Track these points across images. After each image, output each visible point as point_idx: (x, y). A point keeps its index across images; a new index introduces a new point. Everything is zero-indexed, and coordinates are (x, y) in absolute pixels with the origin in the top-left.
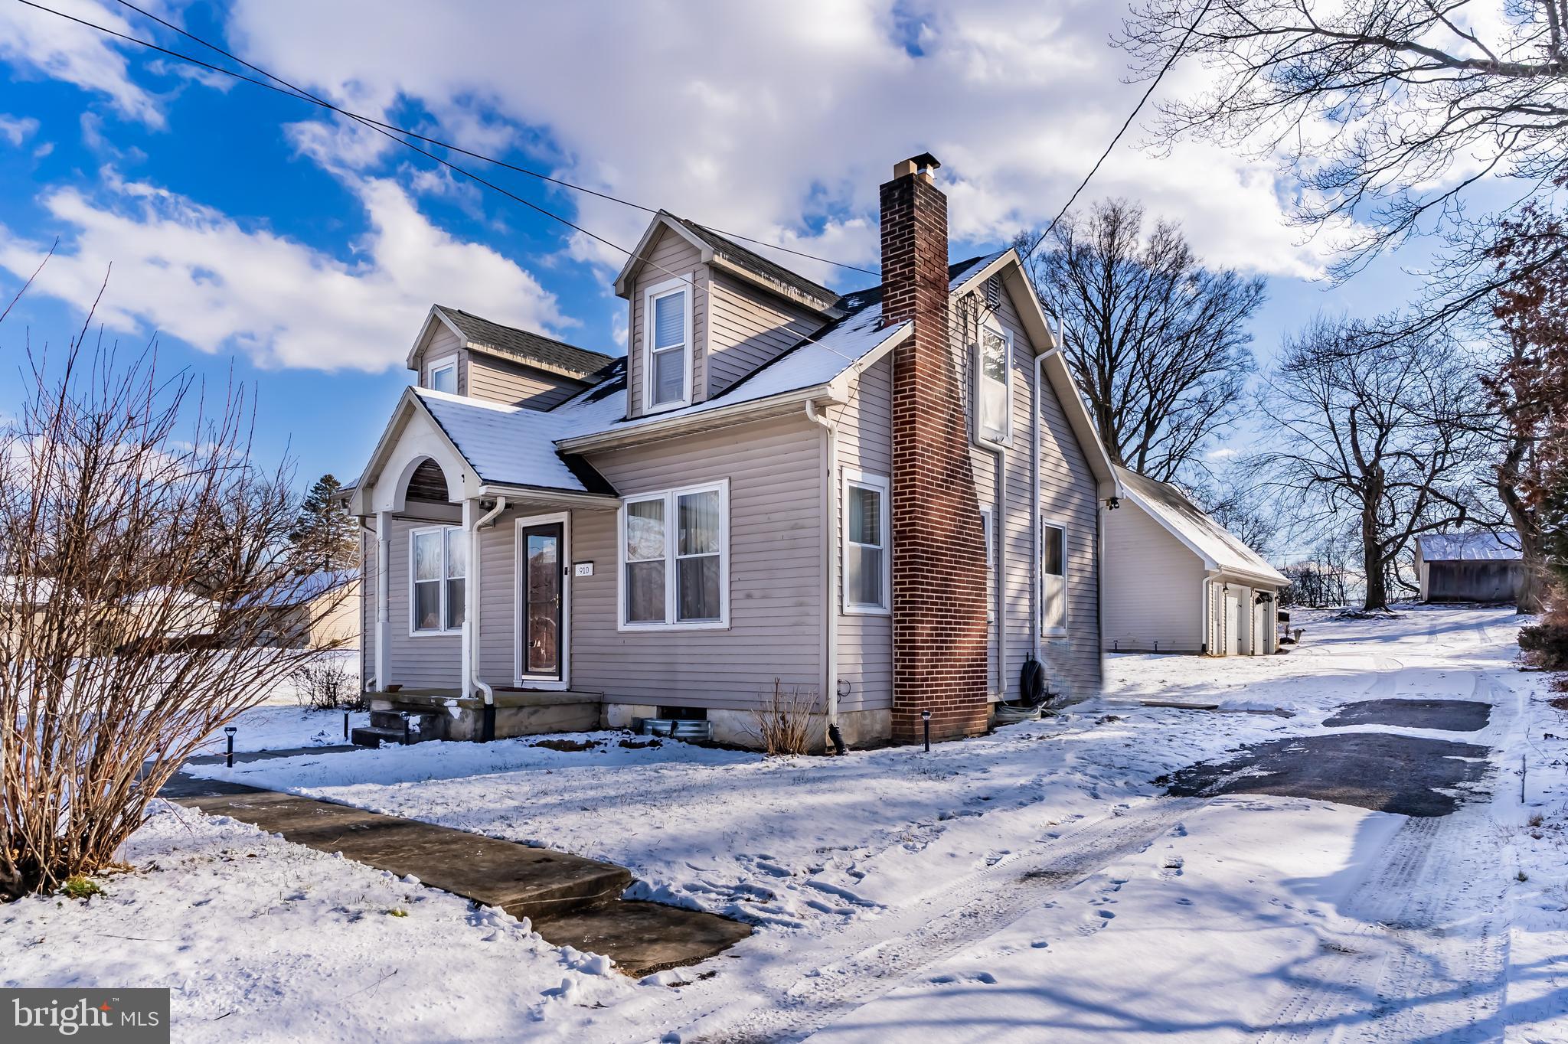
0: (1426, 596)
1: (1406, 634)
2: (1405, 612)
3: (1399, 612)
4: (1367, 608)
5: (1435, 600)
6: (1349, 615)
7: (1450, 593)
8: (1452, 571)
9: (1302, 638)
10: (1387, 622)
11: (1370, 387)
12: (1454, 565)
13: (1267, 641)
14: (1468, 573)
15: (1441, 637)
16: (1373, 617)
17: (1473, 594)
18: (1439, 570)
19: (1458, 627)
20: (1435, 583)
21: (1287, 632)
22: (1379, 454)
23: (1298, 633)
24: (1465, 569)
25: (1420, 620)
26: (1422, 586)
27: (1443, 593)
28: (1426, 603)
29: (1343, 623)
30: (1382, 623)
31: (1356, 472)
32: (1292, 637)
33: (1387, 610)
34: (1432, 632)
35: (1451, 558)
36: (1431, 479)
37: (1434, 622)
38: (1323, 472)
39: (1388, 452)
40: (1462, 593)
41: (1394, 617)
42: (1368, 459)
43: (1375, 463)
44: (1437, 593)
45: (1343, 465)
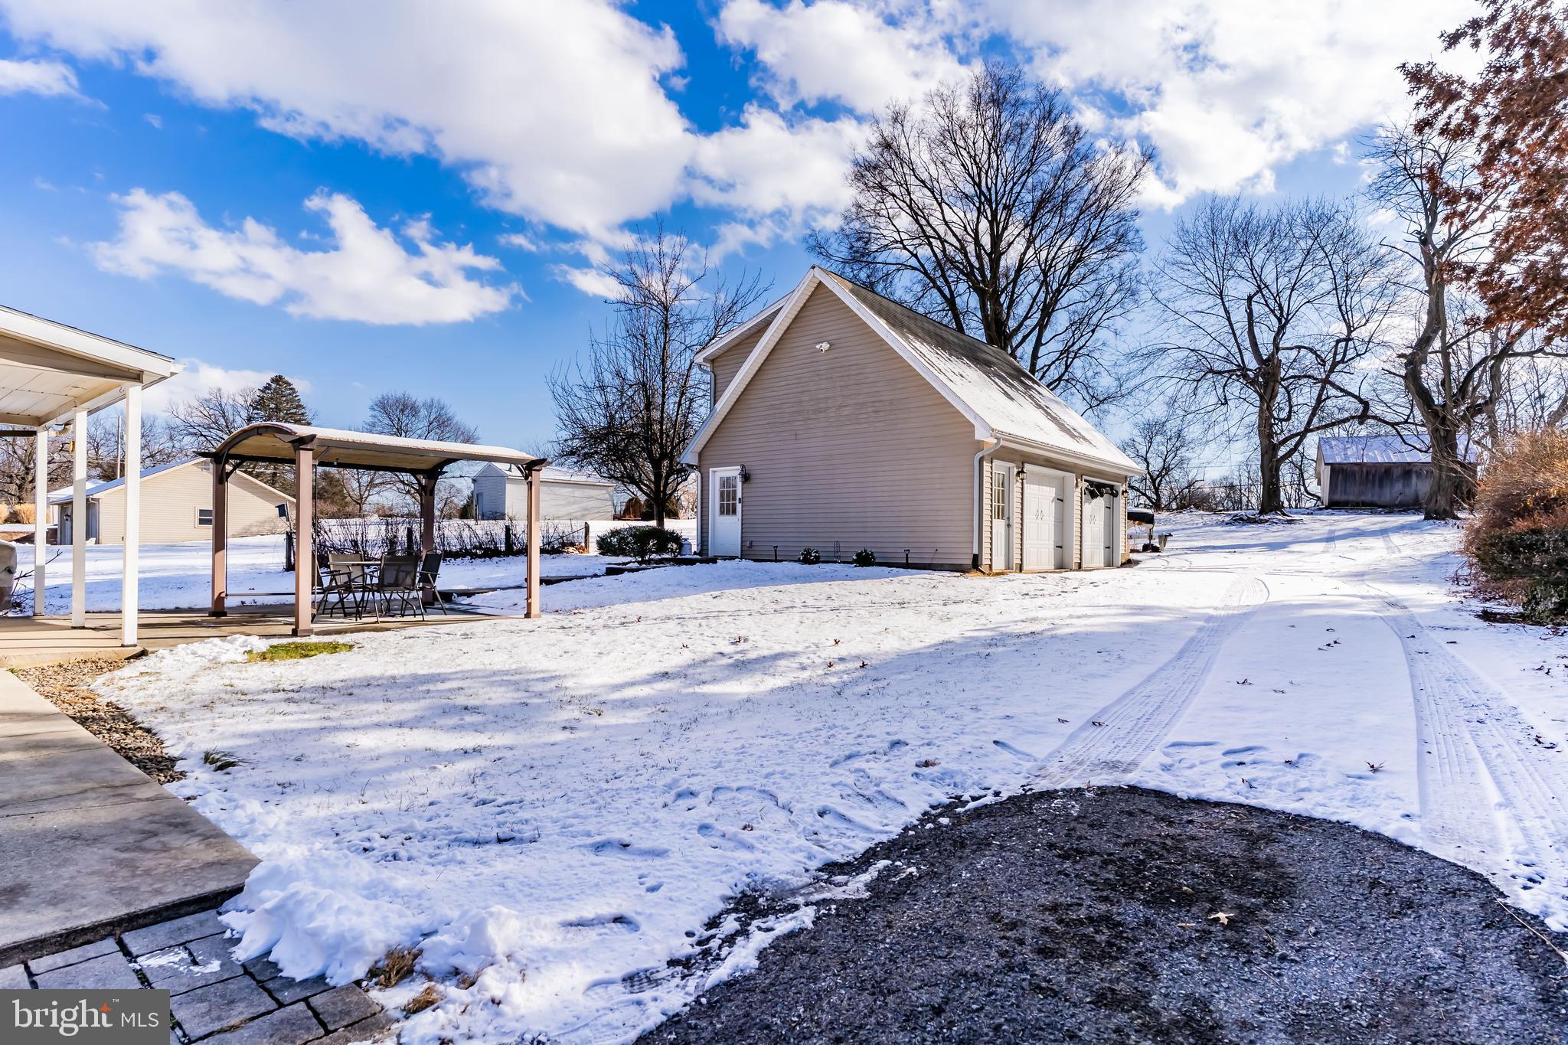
0: (1326, 501)
1: (1297, 541)
2: (1303, 517)
3: (1296, 517)
4: (1262, 512)
5: (1335, 505)
6: (1241, 519)
7: (1352, 498)
8: (1353, 473)
9: (1169, 545)
10: (1281, 527)
11: (1269, 276)
12: (1356, 468)
13: (1110, 548)
14: (1371, 477)
15: (1341, 545)
16: (1267, 521)
17: (1375, 499)
18: (1340, 473)
19: (1358, 534)
20: (1336, 487)
21: (1151, 537)
22: (1277, 349)
23: (1164, 538)
24: (1367, 473)
25: (1317, 525)
26: (1323, 490)
27: (1344, 498)
28: (1326, 508)
29: (1233, 528)
30: (1275, 528)
31: (1252, 363)
32: (1156, 542)
33: (1284, 514)
34: (1330, 539)
35: (1352, 460)
36: (1331, 371)
37: (1333, 528)
38: (1218, 366)
39: (1288, 345)
40: (1363, 498)
41: (1290, 522)
42: (1265, 353)
43: (1272, 356)
44: (1338, 497)
45: (1239, 360)
